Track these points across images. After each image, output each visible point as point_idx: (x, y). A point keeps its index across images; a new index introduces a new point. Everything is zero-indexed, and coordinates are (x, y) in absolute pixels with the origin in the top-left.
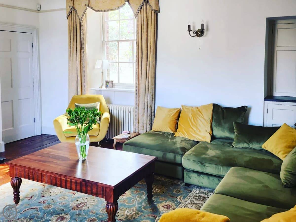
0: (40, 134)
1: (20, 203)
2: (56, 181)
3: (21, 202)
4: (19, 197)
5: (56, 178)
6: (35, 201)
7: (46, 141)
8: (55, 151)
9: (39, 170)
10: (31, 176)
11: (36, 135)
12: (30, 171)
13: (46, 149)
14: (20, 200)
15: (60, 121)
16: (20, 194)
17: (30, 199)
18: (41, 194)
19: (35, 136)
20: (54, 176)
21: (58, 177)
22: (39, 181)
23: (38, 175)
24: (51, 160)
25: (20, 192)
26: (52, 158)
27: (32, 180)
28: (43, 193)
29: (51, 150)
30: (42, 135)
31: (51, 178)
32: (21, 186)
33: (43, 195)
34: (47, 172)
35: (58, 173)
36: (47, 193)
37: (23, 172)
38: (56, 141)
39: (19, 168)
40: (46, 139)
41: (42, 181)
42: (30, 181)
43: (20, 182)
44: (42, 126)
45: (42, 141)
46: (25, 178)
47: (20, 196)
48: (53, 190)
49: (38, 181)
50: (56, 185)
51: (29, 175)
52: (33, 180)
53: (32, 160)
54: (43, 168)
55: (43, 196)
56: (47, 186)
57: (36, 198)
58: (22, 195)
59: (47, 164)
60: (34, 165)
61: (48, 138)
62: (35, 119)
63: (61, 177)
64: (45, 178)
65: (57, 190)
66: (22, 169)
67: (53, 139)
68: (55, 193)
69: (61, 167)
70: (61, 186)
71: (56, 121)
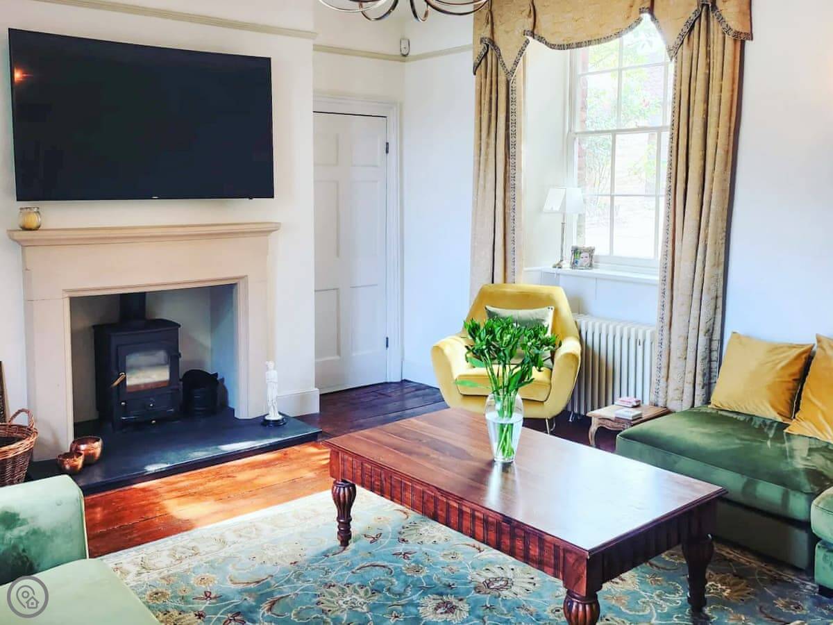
0: (399, 380)
1: (352, 546)
2: (435, 508)
3: (355, 544)
4: (350, 532)
5: (436, 498)
6: (385, 547)
7: (410, 398)
8: (434, 427)
9: (396, 472)
10: (376, 483)
11: (388, 381)
12: (374, 470)
13: (413, 420)
14: (352, 539)
15: (447, 351)
16: (351, 523)
17: (374, 540)
18: (400, 533)
19: (386, 383)
20: (430, 493)
21: (440, 498)
22: (395, 500)
23: (393, 483)
24: (424, 450)
25: (351, 520)
26: (427, 444)
27: (380, 493)
28: (403, 531)
29: (423, 424)
30: (404, 382)
31: (423, 498)
32: (354, 504)
33: (402, 537)
34: (412, 480)
35: (439, 487)
36: (412, 534)
37: (359, 473)
38: (435, 402)
39: (351, 459)
40: (412, 393)
41: (402, 502)
42: (374, 497)
43: (353, 495)
44: (403, 359)
45: (402, 398)
46: (363, 485)
47: (351, 530)
48: (427, 530)
49: (392, 500)
50: (435, 517)
51: (373, 480)
52: (382, 493)
53: (380, 444)
54: (404, 468)
55: (403, 540)
56: (414, 515)
57: (387, 541)
58: (356, 527)
59: (414, 458)
60: (386, 459)
61: (416, 390)
62: (387, 338)
63: (447, 499)
64: (408, 495)
65: (437, 532)
66: (356, 463)
67: (430, 396)
68: (434, 537)
69: (450, 474)
70: (448, 524)
71: (438, 350)
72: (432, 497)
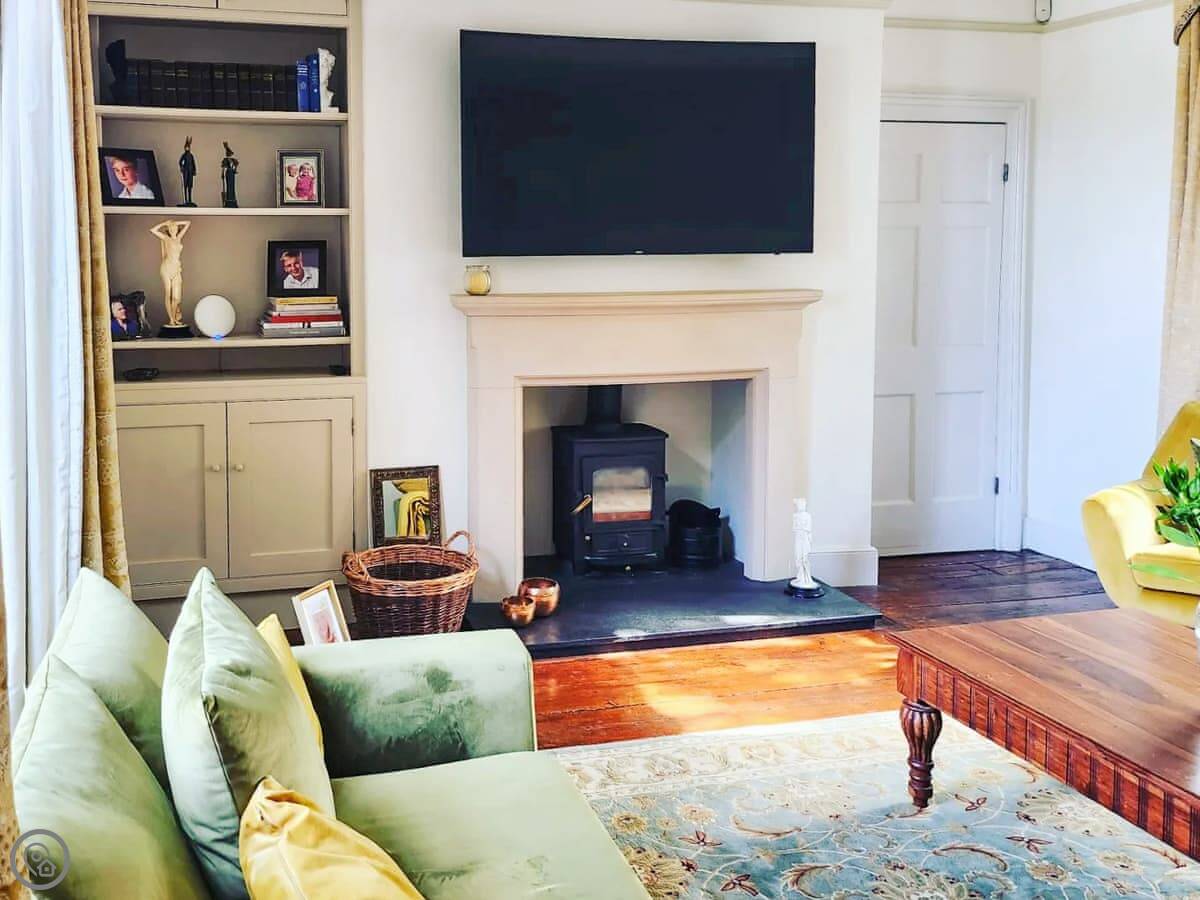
0: (1018, 549)
1: (933, 807)
2: (1093, 775)
3: (937, 807)
4: (931, 785)
5: (1094, 763)
6: (992, 822)
8: (1087, 638)
9: (1017, 705)
10: (979, 715)
11: (998, 549)
12: (977, 694)
13: (1048, 621)
14: (933, 798)
15: (1113, 510)
16: (932, 772)
17: (973, 807)
18: (1020, 804)
19: (994, 551)
20: (1084, 750)
21: (1102, 761)
22: (1013, 748)
23: (1010, 720)
24: (1071, 674)
25: (932, 766)
26: (1074, 664)
27: (986, 733)
28: (1025, 801)
29: (1069, 630)
30: (1024, 554)
31: (1068, 756)
32: (939, 740)
33: (1025, 812)
34: (1045, 720)
35: (1101, 743)
36: (1044, 811)
37: (949, 694)
38: (1085, 593)
39: (934, 669)
40: (1042, 574)
41: (1026, 753)
42: (975, 737)
43: (936, 727)
44: (1025, 515)
46: (955, 714)
47: (932, 782)
48: (1071, 809)
49: (1008, 748)
50: (1091, 793)
51: (973, 709)
52: (990, 733)
53: (986, 653)
54: (1031, 699)
55: (1027, 817)
56: (1045, 780)
57: (997, 813)
58: (939, 778)
59: (1052, 686)
60: (1000, 679)
61: (1049, 569)
62: (997, 479)
63: (1115, 765)
64: (1039, 745)
65: (1095, 816)
66: (944, 677)
67: (1079, 583)
68: (1085, 822)
69: (1121, 723)
70: (1116, 808)
71: (1095, 507)
72: (1086, 757)
